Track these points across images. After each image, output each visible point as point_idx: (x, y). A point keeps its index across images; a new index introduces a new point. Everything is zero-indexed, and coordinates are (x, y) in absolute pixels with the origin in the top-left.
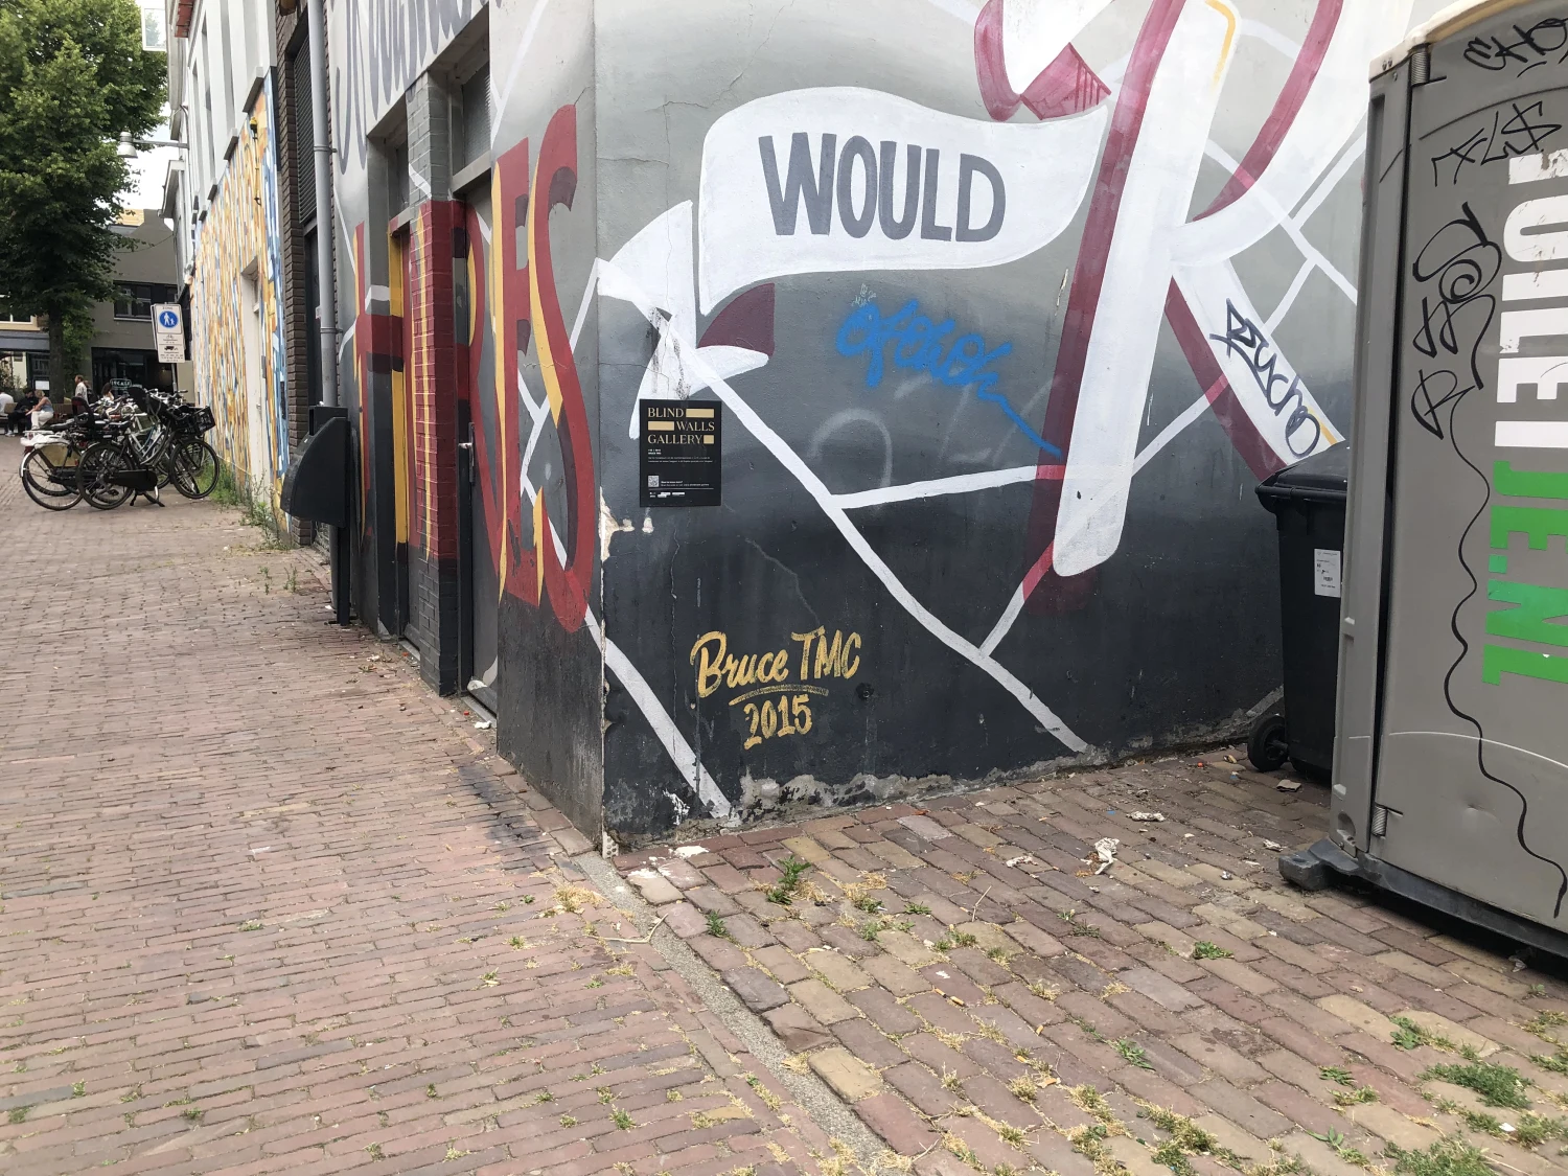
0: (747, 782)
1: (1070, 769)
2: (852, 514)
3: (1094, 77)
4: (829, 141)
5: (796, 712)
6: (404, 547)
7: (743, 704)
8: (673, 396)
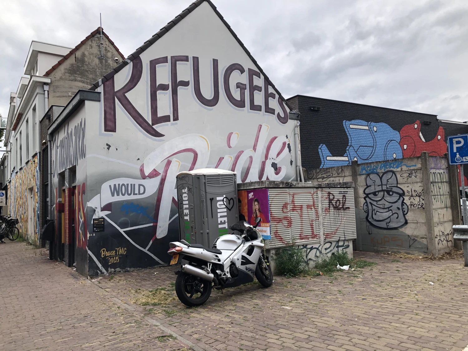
0: (109, 269)
1: (161, 267)
2: (124, 232)
3: (158, 172)
4: (119, 185)
5: (117, 259)
6: (63, 244)
7: (109, 258)
8: (98, 218)
